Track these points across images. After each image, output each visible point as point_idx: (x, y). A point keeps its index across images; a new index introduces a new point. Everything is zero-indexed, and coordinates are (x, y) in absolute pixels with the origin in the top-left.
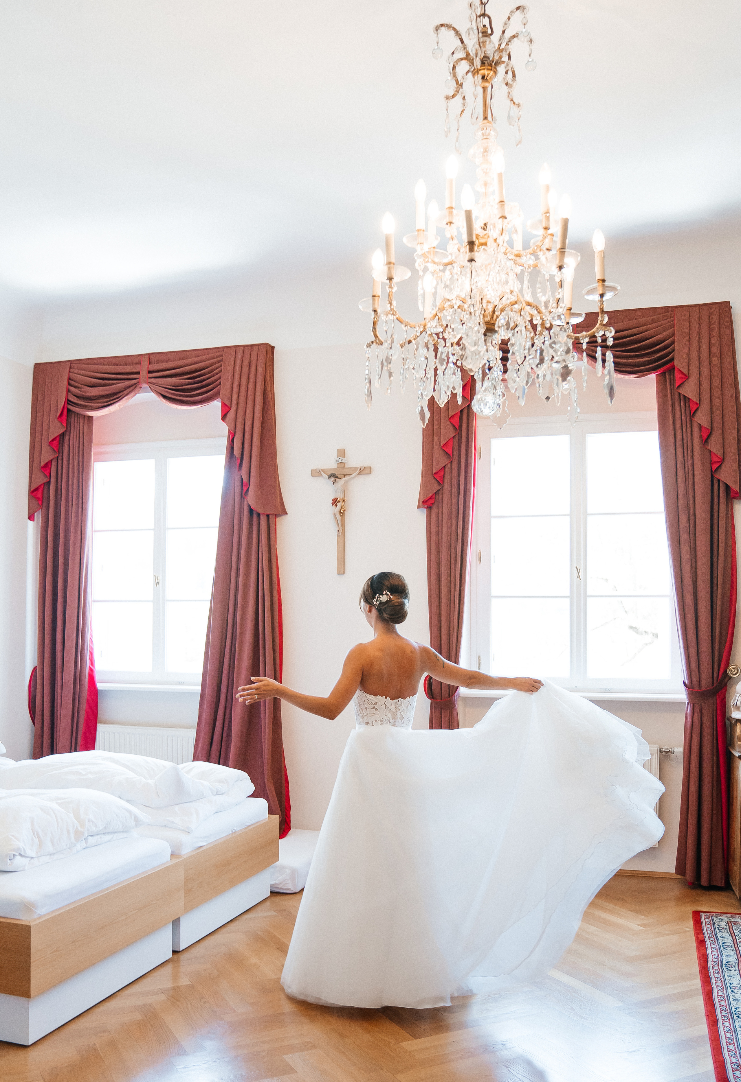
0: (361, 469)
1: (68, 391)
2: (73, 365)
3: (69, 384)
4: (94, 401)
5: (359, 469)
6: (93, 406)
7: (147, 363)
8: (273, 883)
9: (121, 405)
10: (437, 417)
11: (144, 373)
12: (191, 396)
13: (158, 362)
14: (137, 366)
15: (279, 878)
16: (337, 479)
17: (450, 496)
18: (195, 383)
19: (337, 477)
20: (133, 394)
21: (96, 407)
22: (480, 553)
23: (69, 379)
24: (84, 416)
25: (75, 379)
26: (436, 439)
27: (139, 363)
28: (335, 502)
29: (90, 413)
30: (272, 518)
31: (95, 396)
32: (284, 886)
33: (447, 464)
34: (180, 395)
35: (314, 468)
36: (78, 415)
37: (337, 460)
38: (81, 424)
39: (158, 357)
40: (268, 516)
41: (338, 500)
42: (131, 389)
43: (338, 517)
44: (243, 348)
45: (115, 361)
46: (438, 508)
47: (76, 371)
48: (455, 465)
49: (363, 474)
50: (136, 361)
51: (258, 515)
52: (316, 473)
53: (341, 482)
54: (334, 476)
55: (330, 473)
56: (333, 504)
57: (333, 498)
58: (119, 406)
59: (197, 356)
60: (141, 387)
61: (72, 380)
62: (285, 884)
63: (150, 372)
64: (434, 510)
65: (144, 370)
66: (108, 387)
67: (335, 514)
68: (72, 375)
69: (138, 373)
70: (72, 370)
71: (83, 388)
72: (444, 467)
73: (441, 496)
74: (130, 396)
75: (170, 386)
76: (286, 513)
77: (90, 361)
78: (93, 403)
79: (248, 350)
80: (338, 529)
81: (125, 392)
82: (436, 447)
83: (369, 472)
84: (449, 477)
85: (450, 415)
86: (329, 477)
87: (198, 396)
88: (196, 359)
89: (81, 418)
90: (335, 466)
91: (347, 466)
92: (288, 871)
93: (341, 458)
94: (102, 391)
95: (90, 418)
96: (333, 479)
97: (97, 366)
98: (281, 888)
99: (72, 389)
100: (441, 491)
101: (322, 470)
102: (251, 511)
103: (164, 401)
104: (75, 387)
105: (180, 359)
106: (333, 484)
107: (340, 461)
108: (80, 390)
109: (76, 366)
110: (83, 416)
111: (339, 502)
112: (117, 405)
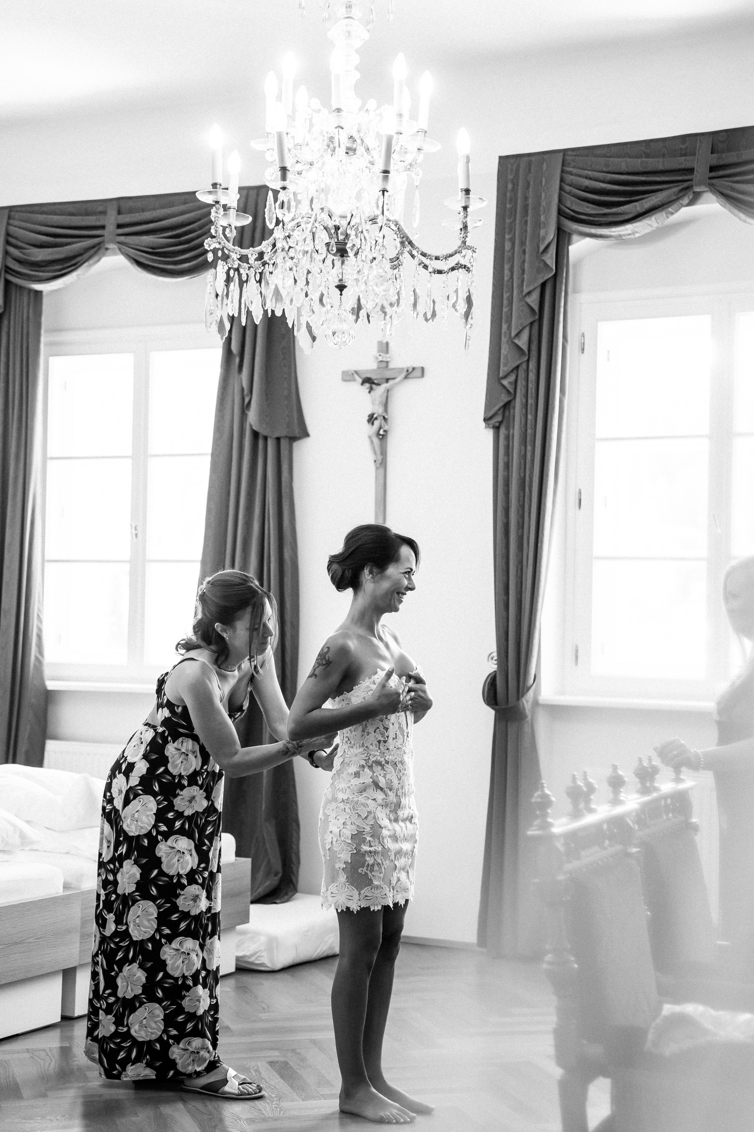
0: (408, 371)
1: (6, 253)
2: (12, 213)
3: (8, 243)
4: (44, 268)
5: (406, 370)
6: (39, 276)
7: (115, 212)
8: (240, 954)
9: (80, 275)
10: (508, 294)
11: (111, 228)
12: (175, 263)
13: (131, 211)
14: (101, 217)
15: (251, 948)
16: (374, 386)
17: (524, 410)
18: (181, 244)
19: (373, 383)
20: (95, 258)
21: (45, 278)
22: (580, 493)
23: (8, 234)
24: (30, 290)
25: (15, 235)
26: (504, 327)
27: (104, 213)
28: (371, 419)
29: (37, 287)
30: (284, 443)
31: (42, 261)
32: (258, 960)
33: (521, 363)
34: (160, 261)
35: (345, 369)
36: (21, 288)
37: (377, 358)
38: (25, 304)
39: (131, 203)
40: (278, 439)
41: (375, 416)
42: (92, 251)
43: (376, 440)
44: (255, 191)
45: (71, 209)
46: (508, 428)
47: (17, 223)
48: (532, 365)
49: (413, 378)
50: (100, 209)
51: (266, 438)
52: (348, 377)
53: (380, 391)
54: (368, 381)
55: (365, 376)
56: (369, 421)
57: (370, 413)
58: (78, 276)
59: (185, 203)
60: (107, 249)
61: (12, 237)
62: (258, 957)
63: (119, 226)
64: (503, 431)
65: (111, 220)
66: (60, 249)
67: (370, 437)
68: (12, 229)
69: (103, 227)
70: (12, 222)
71: (28, 249)
72: (517, 367)
73: (512, 411)
74: (91, 262)
75: (147, 247)
76: (307, 435)
77: (36, 208)
78: (43, 272)
79: (253, 194)
80: (375, 458)
81: (86, 256)
82: (504, 339)
83: (420, 374)
84: (524, 383)
85: (526, 290)
86: (363, 383)
87: (185, 263)
88: (182, 208)
89: (25, 293)
90: (374, 366)
91: (391, 366)
92: (263, 939)
93: (381, 354)
94: (52, 254)
95: (38, 294)
96: (367, 385)
97: (45, 216)
98: (252, 963)
99: (11, 250)
100: (512, 404)
101: (356, 372)
102: (255, 435)
103: (139, 269)
104: (16, 247)
105: (163, 207)
106: (369, 392)
107: (380, 359)
108: (21, 252)
109: (17, 215)
110: (27, 291)
111: (376, 419)
112: (74, 274)
